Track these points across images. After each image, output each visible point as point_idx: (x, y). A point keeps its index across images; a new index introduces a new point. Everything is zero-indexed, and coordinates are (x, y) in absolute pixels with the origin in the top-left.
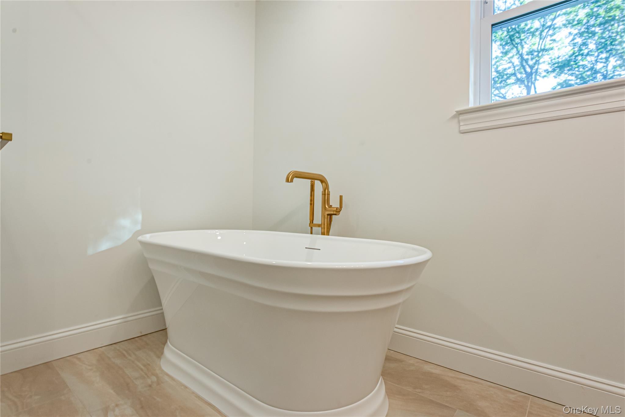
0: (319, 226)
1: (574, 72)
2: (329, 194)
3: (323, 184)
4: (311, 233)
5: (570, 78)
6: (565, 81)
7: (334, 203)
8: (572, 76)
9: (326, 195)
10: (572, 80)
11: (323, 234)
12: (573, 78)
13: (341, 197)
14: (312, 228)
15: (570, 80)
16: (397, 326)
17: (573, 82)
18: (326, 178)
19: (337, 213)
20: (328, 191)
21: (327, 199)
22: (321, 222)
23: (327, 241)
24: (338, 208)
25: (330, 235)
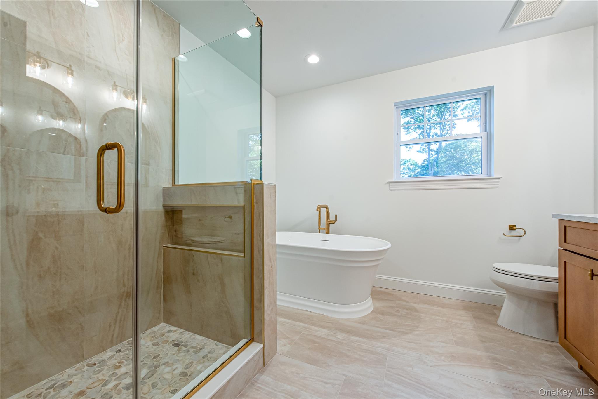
0: (324, 229)
1: (413, 116)
2: (329, 214)
3: (327, 210)
4: (319, 233)
5: (411, 120)
6: (408, 121)
7: (332, 218)
8: (412, 119)
9: (328, 214)
10: (412, 121)
11: (326, 233)
12: (412, 120)
13: (336, 215)
14: (319, 230)
15: (411, 121)
16: (377, 275)
17: (411, 122)
18: (328, 207)
19: (334, 223)
20: (329, 213)
21: (328, 216)
22: (325, 227)
23: (328, 236)
24: (334, 221)
25: (329, 233)
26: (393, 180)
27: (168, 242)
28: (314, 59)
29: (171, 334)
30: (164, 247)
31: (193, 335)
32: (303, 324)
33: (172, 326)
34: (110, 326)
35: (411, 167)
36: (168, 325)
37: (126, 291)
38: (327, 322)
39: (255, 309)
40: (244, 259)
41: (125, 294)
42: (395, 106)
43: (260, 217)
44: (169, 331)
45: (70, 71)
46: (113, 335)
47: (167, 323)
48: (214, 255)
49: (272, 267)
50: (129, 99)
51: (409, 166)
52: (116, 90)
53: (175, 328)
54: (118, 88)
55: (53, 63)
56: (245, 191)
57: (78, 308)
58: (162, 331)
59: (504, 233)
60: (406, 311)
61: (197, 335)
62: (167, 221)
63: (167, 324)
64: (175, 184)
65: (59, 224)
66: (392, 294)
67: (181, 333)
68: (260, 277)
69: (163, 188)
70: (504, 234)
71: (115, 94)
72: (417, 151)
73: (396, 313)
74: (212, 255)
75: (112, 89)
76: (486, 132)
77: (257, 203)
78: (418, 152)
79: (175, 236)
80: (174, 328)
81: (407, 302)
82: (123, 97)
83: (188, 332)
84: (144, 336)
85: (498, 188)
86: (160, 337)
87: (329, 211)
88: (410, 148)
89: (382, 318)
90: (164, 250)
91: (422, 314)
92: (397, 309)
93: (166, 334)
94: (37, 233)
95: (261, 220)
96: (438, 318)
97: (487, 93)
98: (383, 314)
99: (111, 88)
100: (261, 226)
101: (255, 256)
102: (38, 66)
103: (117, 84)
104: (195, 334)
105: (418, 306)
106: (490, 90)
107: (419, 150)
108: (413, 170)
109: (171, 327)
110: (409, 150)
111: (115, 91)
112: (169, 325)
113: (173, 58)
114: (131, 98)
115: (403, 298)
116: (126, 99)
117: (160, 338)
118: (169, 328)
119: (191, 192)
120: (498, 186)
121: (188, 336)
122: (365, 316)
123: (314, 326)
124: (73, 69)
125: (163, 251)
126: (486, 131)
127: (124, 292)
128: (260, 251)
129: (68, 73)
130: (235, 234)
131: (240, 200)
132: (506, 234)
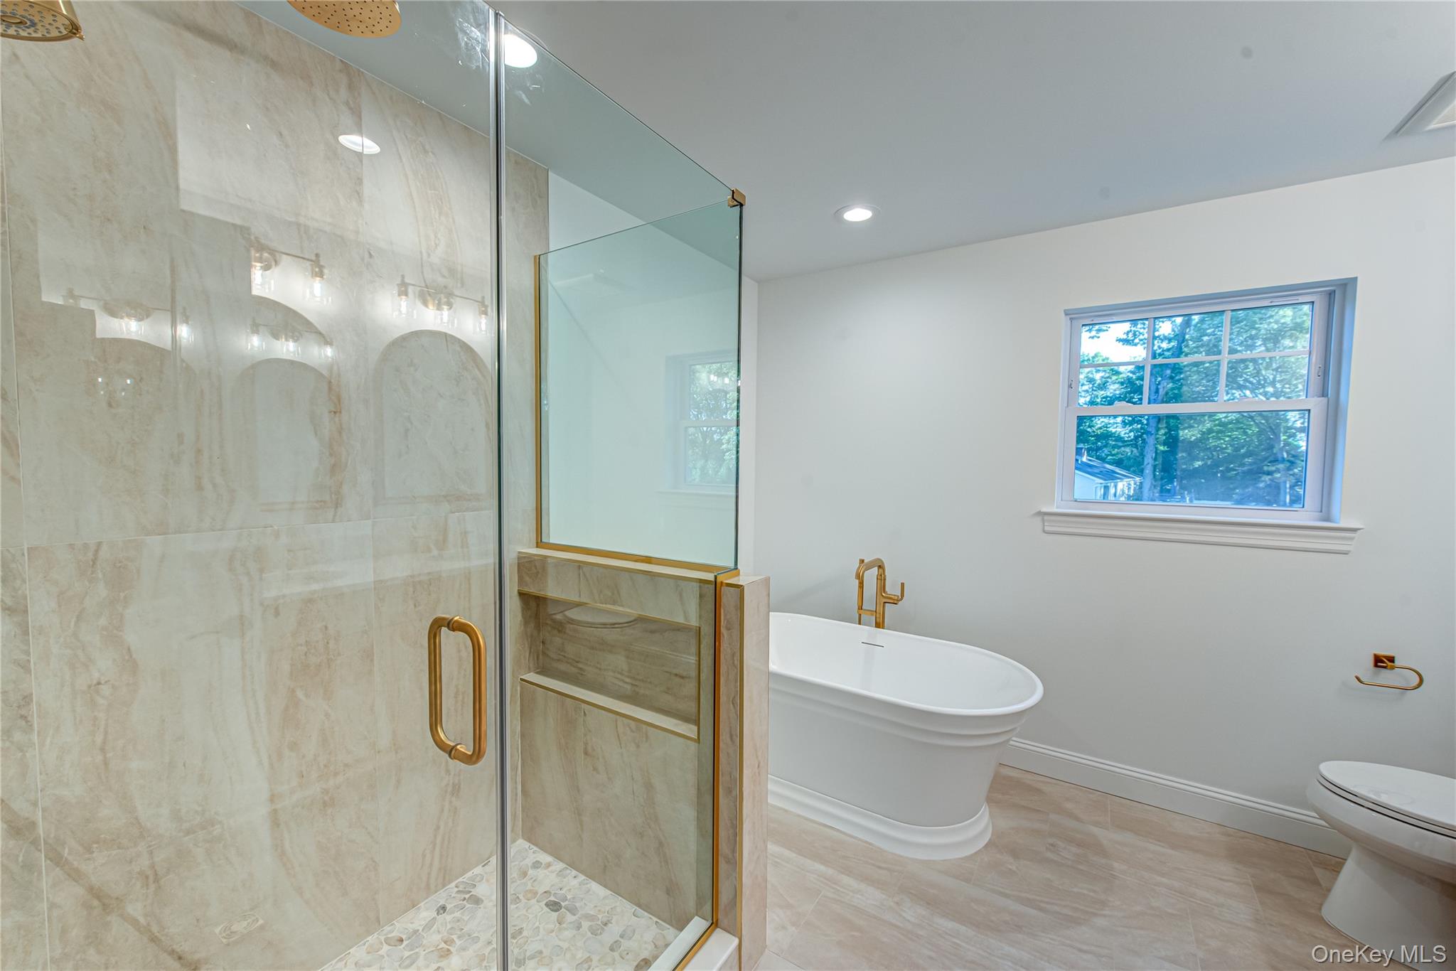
0: (872, 615)
2: (885, 579)
3: (880, 570)
4: (860, 624)
7: (892, 589)
9: (882, 579)
11: (878, 625)
13: (903, 585)
14: (860, 615)
18: (883, 563)
19: (895, 602)
20: (885, 576)
21: (882, 587)
22: (875, 610)
23: (882, 635)
24: (898, 596)
25: (883, 628)
26: (1055, 510)
27: (529, 669)
28: (858, 214)
29: (541, 873)
30: (521, 679)
31: (586, 882)
32: (822, 868)
33: (540, 850)
34: (424, 856)
35: (1098, 376)
36: (532, 846)
37: (451, 782)
38: (879, 867)
39: (721, 859)
40: (697, 744)
41: (450, 789)
42: (1066, 314)
43: (736, 662)
44: (537, 865)
45: (318, 269)
46: (429, 874)
47: (529, 840)
48: (631, 721)
49: (759, 767)
50: (431, 307)
51: (1092, 374)
52: (406, 295)
53: (549, 859)
54: (410, 289)
55: (284, 256)
56: (701, 596)
57: (367, 829)
58: (521, 861)
59: (1356, 674)
60: (1074, 849)
61: (593, 882)
62: (526, 622)
63: (529, 844)
64: (541, 540)
65: (329, 667)
66: (1038, 791)
67: (560, 871)
68: (734, 793)
69: (519, 552)
70: (1358, 678)
71: (404, 303)
72: (1119, 340)
73: (1049, 855)
74: (626, 721)
75: (397, 294)
76: (1323, 396)
77: (728, 629)
78: (1121, 343)
79: (544, 653)
80: (545, 858)
81: (1078, 819)
82: (419, 304)
83: (574, 872)
84: (486, 873)
85: (1350, 554)
86: (520, 880)
87: (884, 574)
88: (1099, 331)
89: (1014, 868)
90: (522, 688)
91: (1116, 865)
92: (1051, 841)
93: (531, 872)
94: (293, 691)
95: (737, 669)
96: (1159, 879)
97: (1335, 291)
98: (1015, 853)
99: (395, 292)
100: (736, 682)
101: (721, 745)
102: (258, 268)
103: (407, 280)
104: (590, 880)
105: (1107, 836)
106: (1345, 285)
107: (1125, 337)
108: (1103, 386)
109: (539, 852)
110: (1097, 335)
111: (404, 297)
112: (535, 848)
113: (535, 257)
114: (434, 306)
115: (1069, 806)
116: (423, 307)
117: (519, 882)
118: (535, 855)
119: (579, 575)
120: (1349, 549)
121: (575, 882)
122: (972, 855)
123: (848, 875)
124: (322, 263)
125: (519, 688)
126: (1324, 394)
127: (447, 785)
128: (734, 737)
129: (314, 275)
130: (676, 675)
131: (690, 613)
132: (1362, 680)
